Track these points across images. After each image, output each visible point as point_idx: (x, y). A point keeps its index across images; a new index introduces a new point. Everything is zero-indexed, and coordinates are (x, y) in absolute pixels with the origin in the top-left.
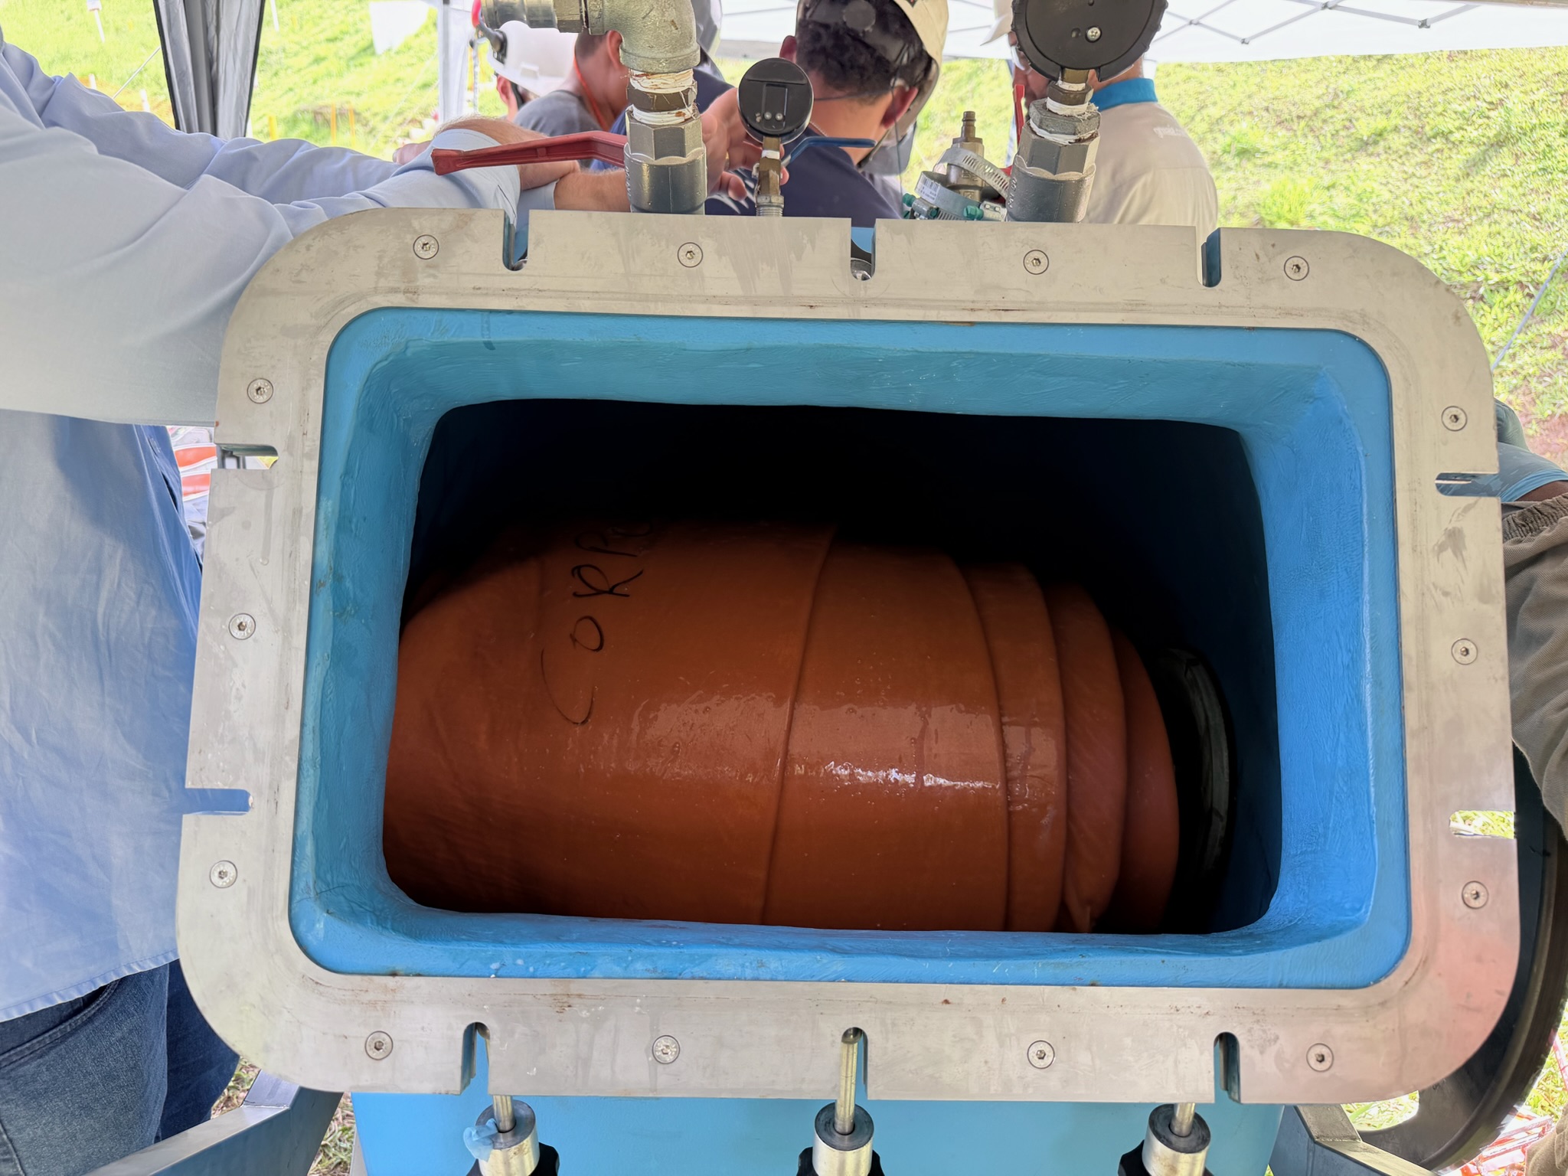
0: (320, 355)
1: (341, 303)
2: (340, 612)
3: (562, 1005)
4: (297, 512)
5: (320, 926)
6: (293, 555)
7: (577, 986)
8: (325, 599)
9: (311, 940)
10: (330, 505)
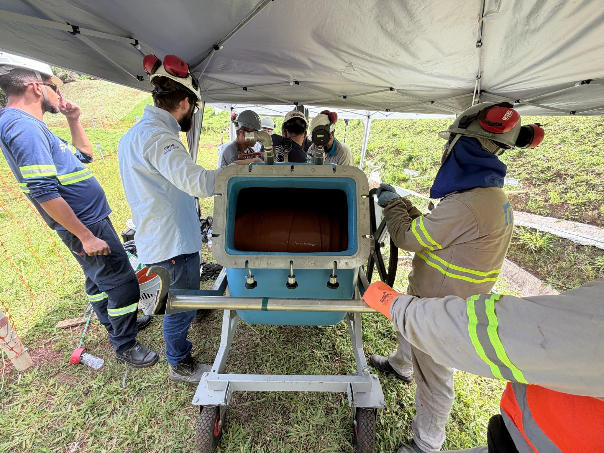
0: (227, 183)
1: (229, 176)
2: (230, 213)
3: (257, 258)
4: (225, 201)
5: (228, 250)
6: (224, 206)
7: (258, 256)
8: (228, 211)
9: (227, 251)
10: (228, 201)
